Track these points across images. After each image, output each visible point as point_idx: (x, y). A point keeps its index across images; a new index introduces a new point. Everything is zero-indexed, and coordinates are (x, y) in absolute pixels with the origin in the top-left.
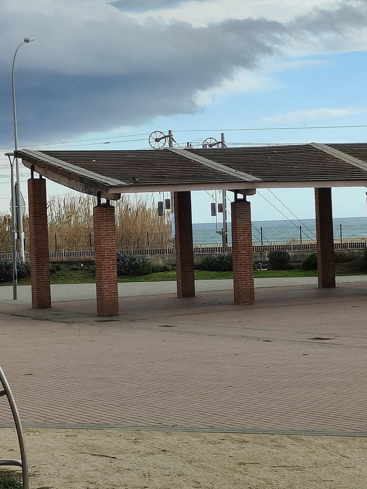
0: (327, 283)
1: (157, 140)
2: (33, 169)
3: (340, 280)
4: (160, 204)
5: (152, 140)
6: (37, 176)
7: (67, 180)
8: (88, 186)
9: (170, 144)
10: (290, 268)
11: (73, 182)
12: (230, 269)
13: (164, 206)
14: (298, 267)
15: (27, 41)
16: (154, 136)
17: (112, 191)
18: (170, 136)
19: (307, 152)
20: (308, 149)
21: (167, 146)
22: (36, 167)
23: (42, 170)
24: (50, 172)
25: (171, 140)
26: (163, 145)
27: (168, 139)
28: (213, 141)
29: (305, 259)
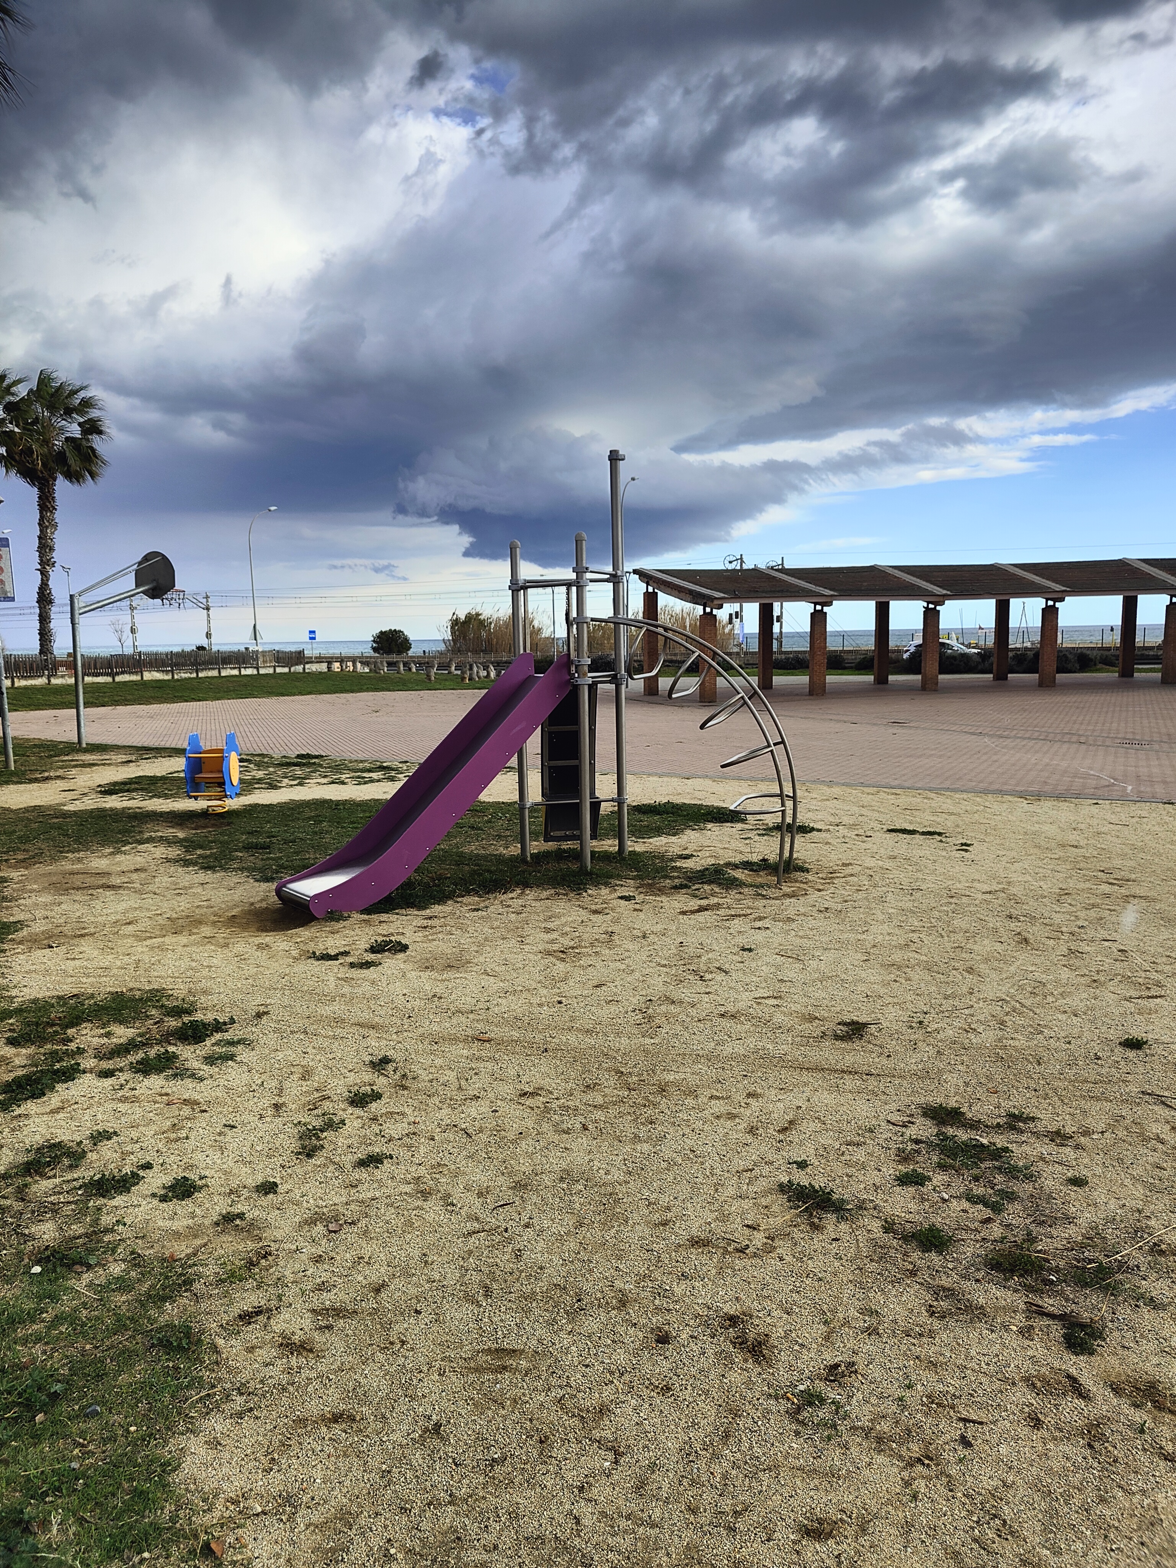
0: (881, 680)
1: (730, 562)
2: (648, 584)
3: (891, 678)
4: (731, 615)
5: (727, 562)
6: (650, 589)
7: (677, 592)
8: (695, 598)
9: (741, 565)
10: (845, 668)
11: (682, 595)
12: (808, 667)
13: (734, 617)
14: (851, 668)
15: (633, 479)
16: (728, 559)
17: (716, 602)
18: (741, 558)
19: (873, 571)
20: (873, 569)
21: (738, 567)
22: (651, 582)
23: (655, 585)
24: (662, 587)
25: (742, 562)
26: (736, 566)
27: (739, 561)
28: (774, 564)
29: (858, 660)
